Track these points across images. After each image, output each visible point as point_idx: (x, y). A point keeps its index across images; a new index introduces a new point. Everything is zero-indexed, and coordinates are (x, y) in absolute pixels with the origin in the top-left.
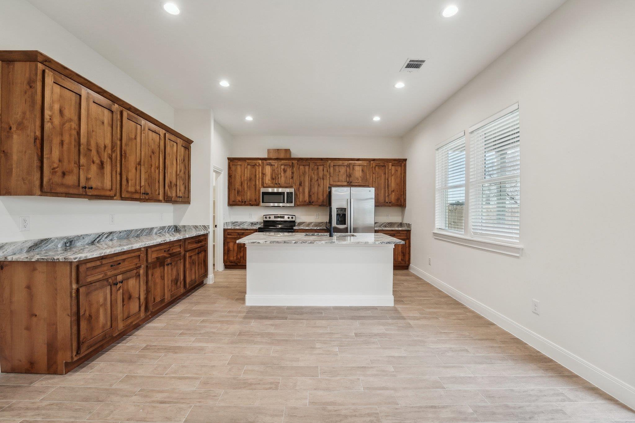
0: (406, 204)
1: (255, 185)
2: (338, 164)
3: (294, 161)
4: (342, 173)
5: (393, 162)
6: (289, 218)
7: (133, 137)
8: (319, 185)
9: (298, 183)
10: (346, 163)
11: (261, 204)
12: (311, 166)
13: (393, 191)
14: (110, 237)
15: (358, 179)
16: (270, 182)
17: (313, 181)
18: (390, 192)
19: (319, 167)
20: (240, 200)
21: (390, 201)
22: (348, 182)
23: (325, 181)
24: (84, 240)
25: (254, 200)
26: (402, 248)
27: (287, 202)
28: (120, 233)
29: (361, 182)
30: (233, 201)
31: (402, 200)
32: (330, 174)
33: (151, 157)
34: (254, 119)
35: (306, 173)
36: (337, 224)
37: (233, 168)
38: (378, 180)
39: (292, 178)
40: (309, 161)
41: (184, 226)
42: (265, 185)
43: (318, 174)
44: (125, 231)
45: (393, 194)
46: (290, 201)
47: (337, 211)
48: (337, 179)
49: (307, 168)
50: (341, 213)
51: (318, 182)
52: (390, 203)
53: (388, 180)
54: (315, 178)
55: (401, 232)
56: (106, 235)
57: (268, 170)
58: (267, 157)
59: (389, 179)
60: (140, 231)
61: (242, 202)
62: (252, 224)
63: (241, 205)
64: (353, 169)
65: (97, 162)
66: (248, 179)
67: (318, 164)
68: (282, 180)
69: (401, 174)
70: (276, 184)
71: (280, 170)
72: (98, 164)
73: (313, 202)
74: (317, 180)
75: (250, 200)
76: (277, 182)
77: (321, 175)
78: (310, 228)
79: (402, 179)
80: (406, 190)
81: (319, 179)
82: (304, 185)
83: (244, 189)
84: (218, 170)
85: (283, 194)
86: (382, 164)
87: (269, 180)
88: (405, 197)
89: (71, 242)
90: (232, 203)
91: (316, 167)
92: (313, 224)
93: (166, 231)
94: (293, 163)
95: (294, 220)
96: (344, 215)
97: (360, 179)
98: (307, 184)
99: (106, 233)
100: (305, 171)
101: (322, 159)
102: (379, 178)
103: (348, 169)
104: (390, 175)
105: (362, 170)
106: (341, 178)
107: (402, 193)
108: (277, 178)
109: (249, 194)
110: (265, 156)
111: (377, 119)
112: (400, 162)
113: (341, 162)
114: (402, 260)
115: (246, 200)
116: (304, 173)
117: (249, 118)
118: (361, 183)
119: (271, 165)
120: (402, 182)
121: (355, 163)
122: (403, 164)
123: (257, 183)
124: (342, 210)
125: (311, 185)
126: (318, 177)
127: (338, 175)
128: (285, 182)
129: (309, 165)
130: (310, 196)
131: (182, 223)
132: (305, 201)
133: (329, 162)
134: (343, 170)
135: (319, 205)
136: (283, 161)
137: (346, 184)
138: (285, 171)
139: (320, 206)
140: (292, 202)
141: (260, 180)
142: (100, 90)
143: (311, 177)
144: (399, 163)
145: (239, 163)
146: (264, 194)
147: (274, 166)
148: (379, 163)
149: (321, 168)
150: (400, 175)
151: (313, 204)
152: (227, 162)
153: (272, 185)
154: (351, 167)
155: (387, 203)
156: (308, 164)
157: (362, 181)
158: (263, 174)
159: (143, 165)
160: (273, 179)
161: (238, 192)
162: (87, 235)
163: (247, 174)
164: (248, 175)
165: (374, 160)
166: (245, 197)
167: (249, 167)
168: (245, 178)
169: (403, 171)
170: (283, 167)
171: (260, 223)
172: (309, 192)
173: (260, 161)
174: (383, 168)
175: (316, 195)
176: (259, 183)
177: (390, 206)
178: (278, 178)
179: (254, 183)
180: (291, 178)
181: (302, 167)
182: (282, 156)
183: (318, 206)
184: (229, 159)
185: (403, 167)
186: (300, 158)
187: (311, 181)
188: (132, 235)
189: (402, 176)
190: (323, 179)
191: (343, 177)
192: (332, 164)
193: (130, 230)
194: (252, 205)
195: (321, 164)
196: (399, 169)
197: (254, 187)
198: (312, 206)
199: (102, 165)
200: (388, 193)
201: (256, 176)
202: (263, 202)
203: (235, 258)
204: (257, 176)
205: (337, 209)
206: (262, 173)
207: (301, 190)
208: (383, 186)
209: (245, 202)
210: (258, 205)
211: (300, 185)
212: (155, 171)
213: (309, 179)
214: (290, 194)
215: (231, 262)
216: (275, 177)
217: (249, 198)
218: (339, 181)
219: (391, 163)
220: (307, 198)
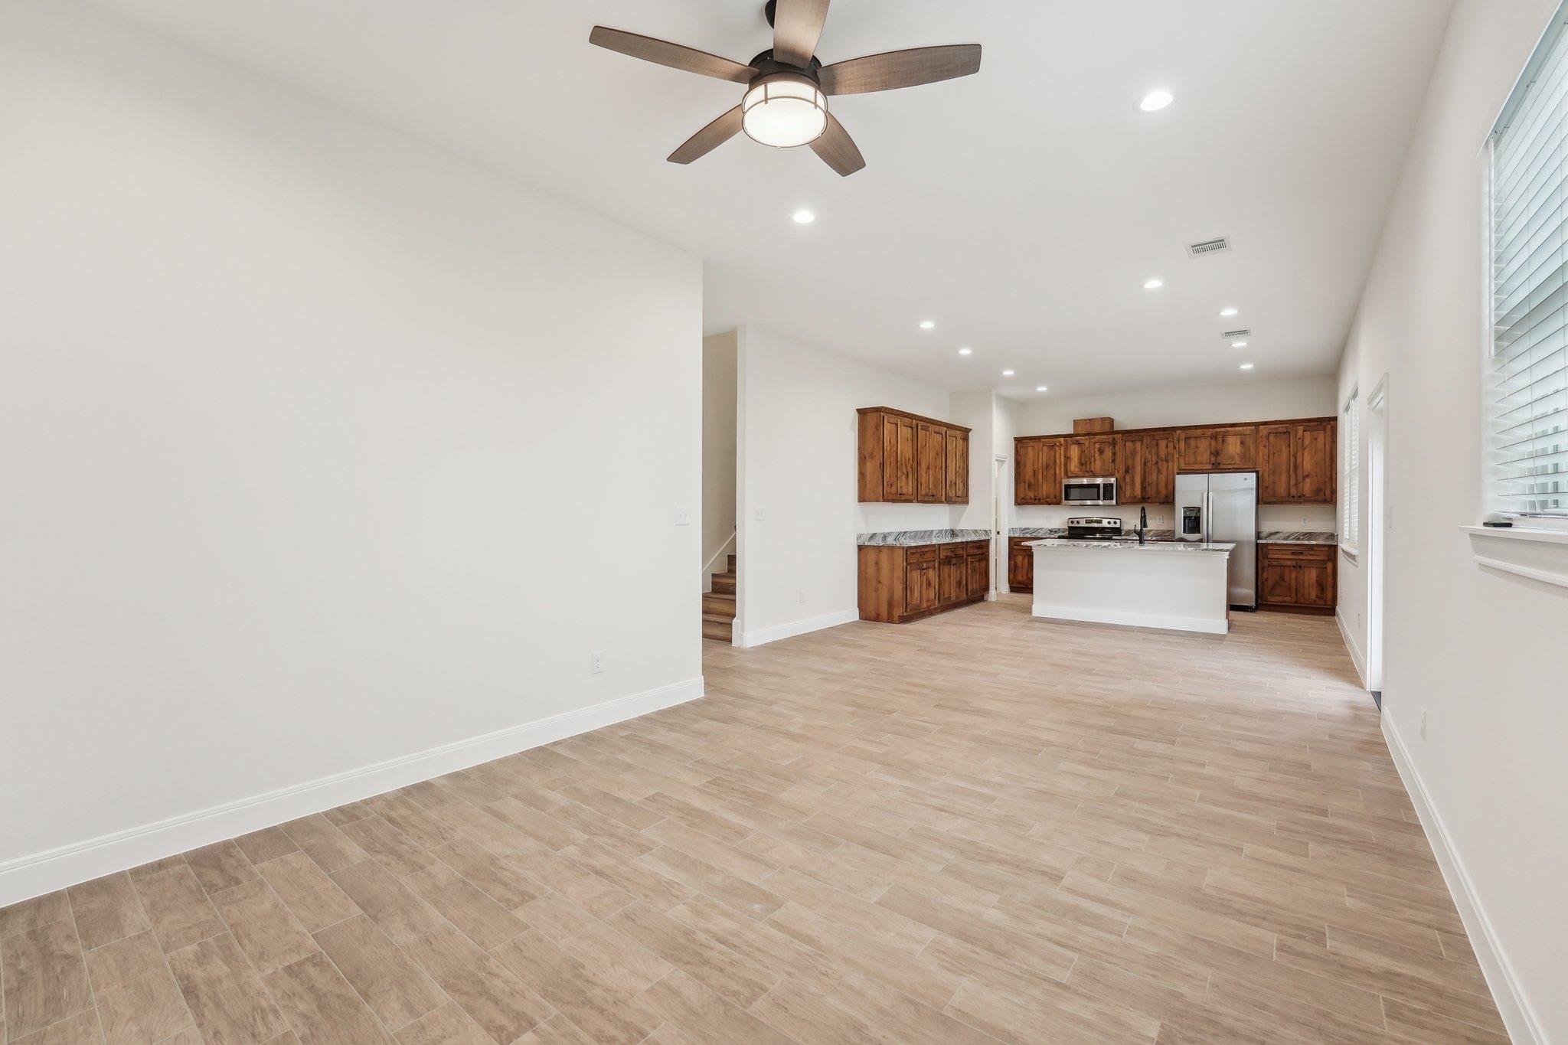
0: (1336, 498)
1: (1055, 475)
2: (1192, 436)
3: (1115, 436)
4: (1201, 449)
5: (1308, 424)
6: (1109, 522)
7: (925, 442)
8: (1159, 471)
9: (1122, 470)
10: (1210, 432)
11: (1064, 502)
12: (1145, 441)
13: (1308, 475)
15: (1232, 458)
16: (1077, 469)
17: (1149, 464)
18: (1300, 477)
19: (1160, 442)
20: (1033, 497)
21: (1300, 494)
22: (1213, 464)
23: (1170, 464)
25: (1052, 496)
26: (1317, 577)
27: (1104, 499)
29: (1239, 462)
30: (1023, 499)
31: (1328, 492)
32: (1179, 452)
34: (1049, 389)
35: (1137, 453)
36: (1184, 532)
37: (1022, 451)
38: (1274, 458)
39: (1113, 461)
40: (1143, 434)
41: (962, 530)
42: (1070, 474)
43: (1157, 453)
45: (1308, 481)
46: (1109, 497)
47: (1184, 512)
48: (1192, 460)
49: (1138, 444)
50: (1193, 514)
51: (1158, 466)
52: (1300, 497)
53: (1295, 456)
54: (1153, 459)
55: (1315, 549)
57: (1075, 451)
58: (1072, 433)
59: (1299, 456)
61: (1036, 499)
62: (1051, 531)
63: (1034, 504)
64: (1223, 440)
66: (1045, 466)
67: (1157, 438)
68: (1096, 465)
69: (1325, 445)
70: (1087, 471)
71: (1093, 451)
73: (1148, 498)
74: (1157, 463)
75: (1049, 497)
76: (1088, 469)
77: (1163, 453)
79: (1328, 453)
80: (1336, 474)
81: (1160, 461)
82: (1134, 472)
83: (1038, 481)
84: (1001, 457)
85: (1098, 486)
86: (1283, 430)
87: (1076, 467)
88: (1334, 485)
90: (1021, 501)
91: (1154, 442)
92: (1152, 533)
94: (1114, 439)
95: (1118, 525)
96: (1198, 518)
97: (1237, 457)
98: (1138, 470)
100: (1135, 450)
101: (1164, 429)
102: (1275, 455)
103: (1213, 443)
104: (1300, 448)
105: (1242, 443)
106: (1199, 458)
107: (1327, 479)
108: (1089, 462)
109: (1045, 488)
110: (1070, 430)
112: (1323, 424)
113: (1199, 432)
114: (1317, 597)
115: (1040, 496)
116: (1134, 453)
118: (1238, 464)
119: (1079, 444)
120: (1327, 459)
121: (1227, 432)
122: (1329, 427)
123: (1057, 471)
124: (1193, 510)
125: (1145, 472)
126: (1158, 458)
127: (1195, 453)
128: (1102, 469)
129: (1142, 440)
130: (1143, 488)
131: (959, 528)
132: (1135, 497)
133: (1179, 432)
134: (1203, 444)
135: (1165, 503)
136: (1098, 437)
137: (1208, 467)
138: (1101, 451)
139: (1161, 503)
140: (1112, 499)
141: (1063, 466)
143: (1145, 459)
144: (1321, 425)
145: (1031, 444)
146: (1068, 487)
147: (1083, 445)
148: (1276, 428)
149: (1163, 443)
150: (1323, 446)
151: (1150, 500)
152: (1013, 443)
153: (1080, 474)
154: (1220, 438)
155: (1293, 497)
156: (1140, 438)
157: (1241, 461)
158: (1067, 458)
159: (931, 468)
160: (1081, 464)
161: (1029, 486)
163: (1043, 458)
164: (1044, 461)
165: (1265, 423)
166: (1040, 492)
167: (1045, 448)
168: (1040, 465)
169: (1328, 439)
170: (1097, 446)
171: (1064, 530)
172: (1143, 482)
173: (1062, 440)
174: (1284, 437)
175: (1154, 487)
176: (1060, 471)
177: (1300, 503)
178: (1091, 463)
179: (1053, 472)
180: (1111, 461)
181: (1129, 444)
182: (1097, 428)
184: (1016, 439)
185: (1329, 433)
186: (1126, 430)
187: (1145, 465)
189: (1328, 448)
190: (1167, 461)
191: (1204, 456)
192: (1183, 436)
194: (1050, 504)
195: (1163, 437)
196: (1321, 436)
197: (1053, 477)
198: (1146, 503)
199: (908, 475)
200: (1297, 480)
201: (1055, 461)
202: (1066, 499)
203: (1025, 578)
204: (1058, 461)
205: (1182, 508)
206: (1065, 457)
207: (1128, 479)
208: (1284, 467)
209: (1040, 499)
210: (1058, 503)
211: (1127, 471)
212: (939, 472)
213: (1142, 463)
214: (1108, 487)
215: (1020, 583)
216: (1086, 461)
217: (1044, 493)
218: (1196, 463)
219: (1302, 427)
220: (1138, 492)
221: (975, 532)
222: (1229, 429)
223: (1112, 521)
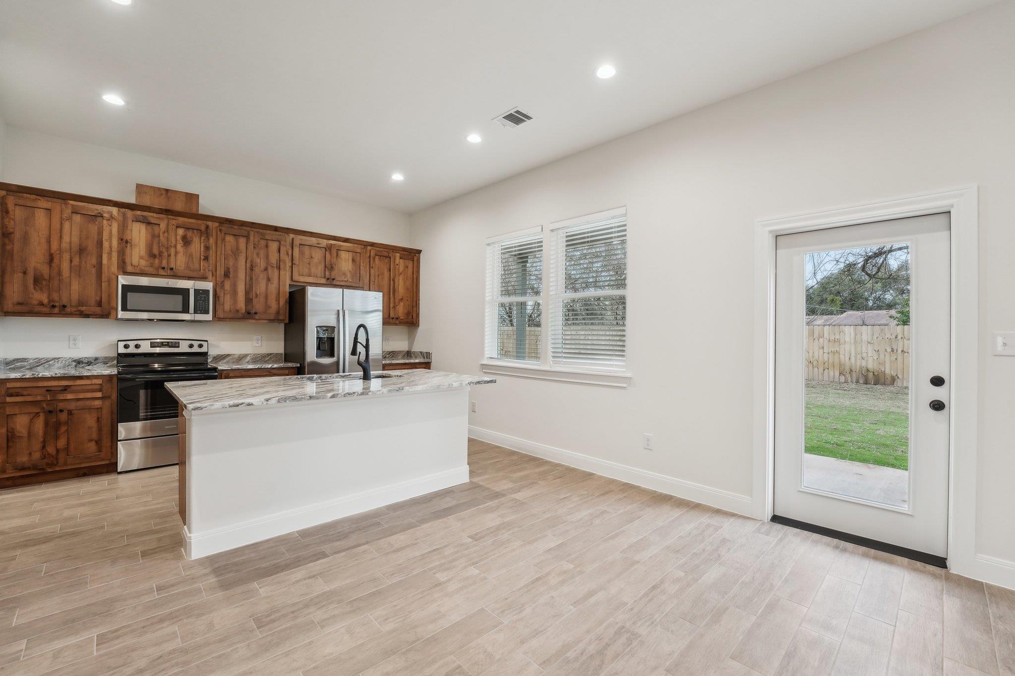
0: (419, 321)
1: (99, 265)
2: (308, 243)
3: (210, 223)
4: (315, 260)
5: (402, 252)
6: (191, 346)
8: (269, 280)
9: (221, 271)
10: (324, 242)
11: (121, 314)
12: (252, 238)
13: (402, 299)
15: (344, 274)
16: (143, 263)
17: (257, 270)
18: (397, 301)
19: (270, 243)
20: (45, 301)
21: (397, 316)
22: (328, 279)
23: (282, 272)
25: (93, 303)
27: (195, 312)
29: (351, 280)
30: (19, 304)
31: (414, 316)
32: (292, 260)
34: (127, 103)
35: (241, 252)
36: (317, 357)
37: (19, 213)
38: (378, 280)
39: (206, 258)
40: (248, 229)
42: (129, 269)
43: (267, 257)
45: (402, 304)
46: (201, 308)
47: (318, 332)
48: (306, 271)
49: (242, 241)
50: (327, 335)
51: (268, 273)
52: (397, 319)
53: (394, 280)
54: (262, 264)
57: (139, 233)
58: (134, 202)
59: (396, 281)
61: (54, 306)
62: (79, 362)
63: (49, 315)
64: (337, 255)
66: (75, 248)
67: (267, 237)
68: (178, 261)
69: (413, 273)
70: (163, 268)
71: (173, 238)
73: (256, 313)
74: (266, 269)
75: (81, 303)
76: (164, 264)
77: (273, 258)
79: (415, 280)
80: (419, 300)
81: (270, 269)
82: (236, 276)
83: (60, 273)
85: (185, 292)
86: (385, 254)
87: (141, 258)
88: (418, 310)
90: (15, 308)
91: (263, 243)
92: (248, 358)
94: (207, 227)
95: (204, 350)
96: (331, 340)
97: (349, 275)
98: (242, 275)
100: (238, 249)
101: (276, 229)
102: (380, 276)
103: (328, 255)
104: (397, 274)
105: (353, 260)
106: (315, 271)
107: (414, 304)
109: (75, 286)
110: (131, 198)
111: (397, 177)
112: (412, 255)
113: (313, 240)
115: (65, 301)
116: (236, 252)
117: (114, 99)
118: (350, 282)
119: (149, 223)
120: (415, 287)
121: (341, 246)
122: (415, 258)
123: (105, 262)
124: (327, 330)
125: (251, 279)
126: (267, 264)
127: (309, 264)
128: (188, 267)
129: (247, 237)
130: (248, 300)
132: (237, 311)
133: (292, 236)
134: (318, 255)
135: (269, 320)
136: (180, 219)
137: (323, 281)
139: (271, 321)
140: (207, 312)
141: (115, 255)
143: (252, 262)
144: (410, 255)
145: (43, 203)
146: (127, 289)
147: (156, 228)
148: (381, 251)
149: (274, 246)
151: (257, 317)
153: (151, 270)
154: (334, 251)
155: (393, 318)
156: (245, 233)
157: (352, 279)
158: (124, 242)
160: (152, 256)
161: (37, 280)
163: (72, 233)
164: (75, 239)
165: (372, 244)
166: (65, 293)
167: (77, 218)
168: (65, 246)
169: (415, 269)
170: (181, 232)
171: (106, 361)
172: (247, 293)
173: (115, 210)
174: (387, 260)
175: (262, 299)
176: (110, 262)
177: (396, 325)
178: (169, 256)
179: (94, 261)
180: (202, 258)
181: (230, 239)
182: (179, 206)
183: (267, 321)
185: (415, 263)
186: (227, 219)
187: (252, 269)
189: (414, 277)
190: (279, 268)
191: (319, 269)
192: (297, 242)
194: (87, 316)
195: (274, 238)
196: (410, 265)
197: (94, 271)
198: (250, 321)
200: (395, 303)
201: (100, 243)
202: (124, 309)
203: (37, 455)
204: (106, 244)
205: (317, 327)
206: (120, 240)
207: (227, 285)
208: (386, 290)
209: (64, 306)
210: (106, 315)
211: (226, 275)
213: (248, 265)
214: (201, 294)
215: (23, 469)
216: (160, 252)
217: (75, 297)
218: (310, 276)
219: (399, 254)
220: (241, 304)
222: (341, 243)
223: (196, 344)
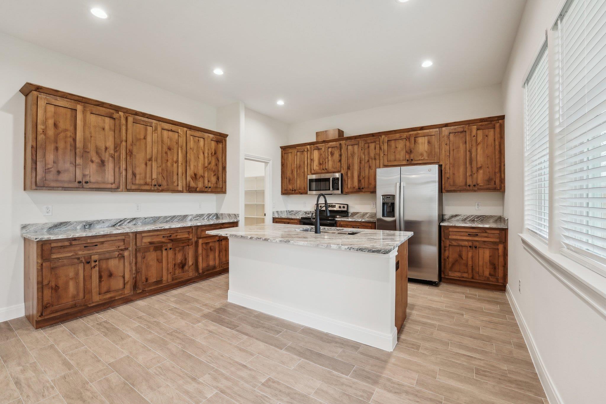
0: (504, 186)
2: (393, 139)
3: (341, 142)
4: (399, 149)
5: (481, 124)
6: (340, 207)
7: (142, 137)
8: (370, 167)
9: (345, 167)
10: (405, 135)
11: (309, 192)
12: (360, 144)
13: (480, 167)
14: (134, 222)
15: (422, 155)
16: (317, 168)
17: (363, 162)
18: (475, 169)
19: (370, 145)
20: (291, 189)
21: (474, 183)
22: (408, 160)
23: (378, 161)
24: (104, 224)
25: (303, 188)
26: (490, 256)
27: (333, 190)
28: (145, 219)
29: (427, 158)
30: (286, 190)
31: (497, 181)
32: (384, 152)
33: (166, 153)
34: (285, 103)
35: (355, 154)
36: (383, 215)
37: (285, 156)
38: (453, 153)
39: (340, 161)
40: (359, 139)
41: (222, 214)
42: (313, 172)
43: (369, 153)
44: (152, 217)
45: (481, 172)
46: (335, 188)
47: (383, 199)
48: (392, 158)
49: (356, 147)
50: (390, 201)
51: (369, 164)
52: (474, 186)
53: (470, 151)
54: (366, 159)
55: (488, 231)
56: (129, 221)
57: (316, 154)
58: (316, 141)
59: (474, 151)
60: (170, 218)
61: (293, 190)
62: (306, 213)
63: (292, 194)
64: (415, 141)
65: (96, 161)
66: (298, 166)
67: (368, 142)
68: (329, 165)
69: (495, 140)
70: (323, 169)
71: (327, 154)
72: (98, 163)
73: (363, 188)
74: (368, 161)
75: (300, 189)
76: (324, 168)
77: (372, 155)
78: (353, 220)
79: (497, 147)
80: (504, 165)
81: (370, 160)
82: (353, 168)
83: (294, 178)
84: (265, 160)
85: (328, 180)
86: (461, 130)
87: (316, 166)
88: (503, 176)
89: (90, 225)
90: (285, 192)
91: (366, 145)
92: (368, 215)
93: (204, 218)
94: (340, 144)
95: (345, 209)
96: (393, 205)
97: (425, 154)
98: (356, 167)
99: (128, 219)
100: (354, 152)
101: (373, 135)
102: (455, 151)
103: (408, 144)
104: (474, 144)
105: (429, 142)
106: (398, 156)
107: (497, 170)
108: (324, 162)
109: (298, 182)
110: (314, 140)
111: (427, 64)
112: (493, 123)
113: (398, 136)
114: (490, 275)
115: (296, 189)
116: (353, 155)
117: (280, 103)
118: (427, 160)
119: (319, 149)
120: (497, 153)
121: (418, 134)
122: (497, 125)
123: (306, 170)
124: (389, 198)
125: (360, 168)
126: (369, 158)
127: (395, 152)
128: (333, 167)
129: (358, 144)
130: (359, 181)
131: (221, 212)
132: (354, 188)
133: (383, 136)
134: (400, 145)
135: (371, 192)
136: (330, 143)
137: (404, 163)
138: (332, 154)
140: (338, 189)
141: (309, 166)
142: (97, 103)
143: (360, 158)
144: (491, 124)
145: (290, 151)
146: (311, 181)
147: (321, 150)
148: (455, 129)
149: (372, 146)
150: (493, 142)
151: (363, 190)
152: (280, 150)
153: (319, 171)
154: (412, 139)
155: (469, 186)
156: (357, 143)
157: (428, 157)
158: (312, 160)
159: (155, 161)
160: (320, 164)
161: (289, 181)
162: (107, 220)
164: (298, 162)
165: (446, 125)
166: (295, 185)
167: (298, 153)
168: (295, 166)
169: (497, 136)
170: (330, 150)
172: (359, 177)
173: (308, 147)
174: (461, 135)
175: (366, 180)
177: (475, 191)
178: (326, 163)
179: (303, 171)
180: (338, 161)
181: (350, 148)
182: (330, 137)
183: (369, 193)
184: (281, 147)
185: (498, 130)
186: (348, 137)
187: (360, 163)
188: (160, 221)
189: (497, 143)
190: (375, 159)
191: (401, 155)
192: (386, 139)
193: (157, 217)
194: (301, 194)
195: (372, 141)
196: (491, 133)
197: (302, 174)
198: (361, 193)
199: (103, 163)
200: (472, 171)
201: (304, 162)
202: (310, 190)
204: (306, 162)
205: (382, 195)
206: (310, 159)
207: (349, 175)
208: (462, 161)
209: (295, 190)
210: (306, 193)
211: (349, 168)
212: (172, 165)
213: (359, 161)
214: (335, 180)
216: (323, 162)
217: (298, 186)
218: (395, 160)
219: (475, 127)
220: (356, 184)
221: (229, 215)
222: (419, 132)
223: (342, 206)
